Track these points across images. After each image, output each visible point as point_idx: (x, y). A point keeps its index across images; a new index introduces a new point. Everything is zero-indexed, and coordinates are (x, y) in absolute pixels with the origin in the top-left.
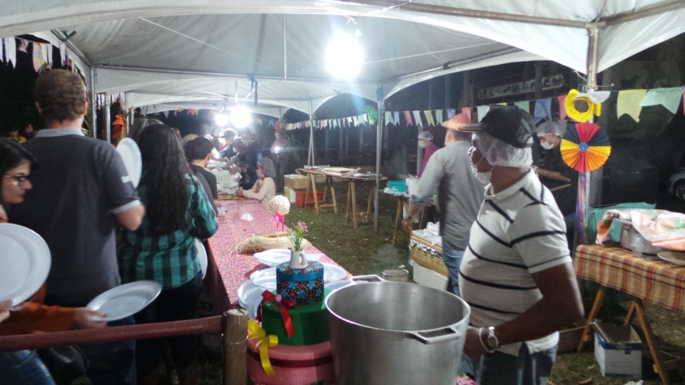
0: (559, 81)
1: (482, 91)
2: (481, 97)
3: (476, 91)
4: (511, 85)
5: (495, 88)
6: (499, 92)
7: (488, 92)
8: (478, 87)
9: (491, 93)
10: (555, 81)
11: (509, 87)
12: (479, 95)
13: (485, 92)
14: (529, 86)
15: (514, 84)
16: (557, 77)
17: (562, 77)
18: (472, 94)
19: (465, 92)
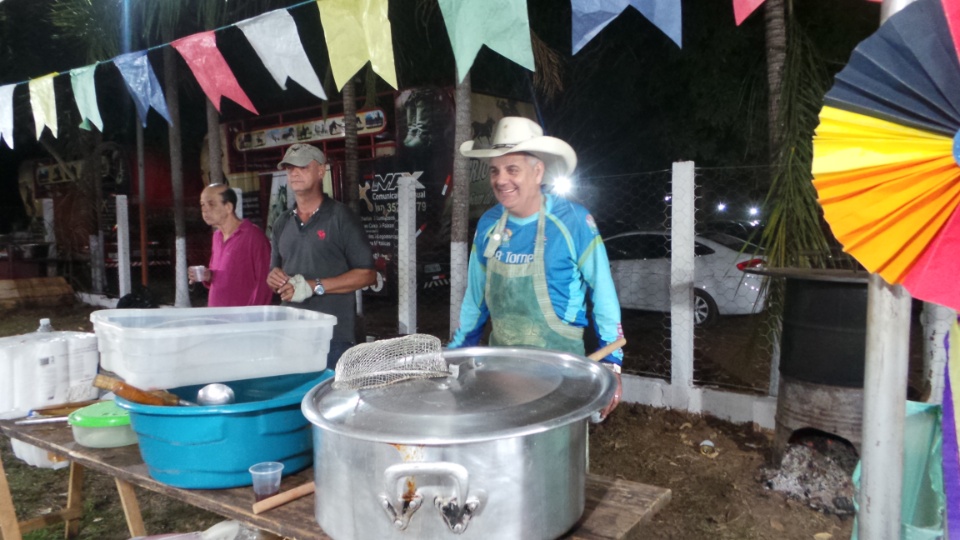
0: (378, 119)
1: (242, 136)
2: (242, 147)
3: (231, 138)
4: (294, 127)
5: (267, 131)
6: (275, 139)
7: (255, 138)
8: (236, 130)
9: (259, 140)
10: (369, 121)
11: (291, 130)
12: (238, 144)
13: (248, 138)
14: (327, 128)
15: (301, 125)
16: (373, 114)
17: (382, 115)
18: (224, 142)
19: (211, 136)
